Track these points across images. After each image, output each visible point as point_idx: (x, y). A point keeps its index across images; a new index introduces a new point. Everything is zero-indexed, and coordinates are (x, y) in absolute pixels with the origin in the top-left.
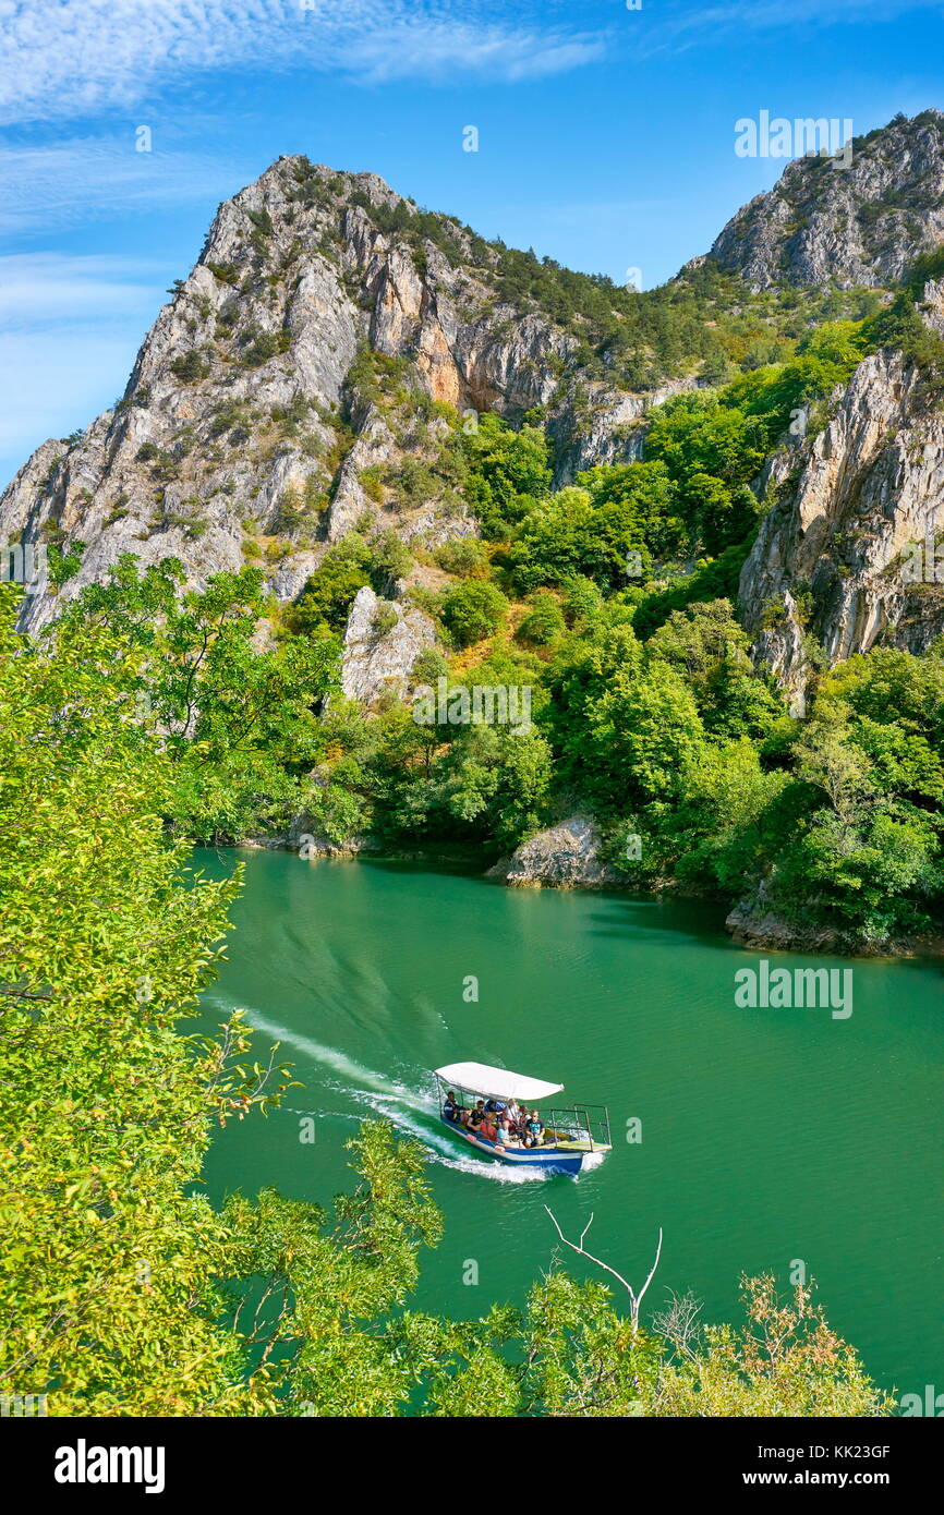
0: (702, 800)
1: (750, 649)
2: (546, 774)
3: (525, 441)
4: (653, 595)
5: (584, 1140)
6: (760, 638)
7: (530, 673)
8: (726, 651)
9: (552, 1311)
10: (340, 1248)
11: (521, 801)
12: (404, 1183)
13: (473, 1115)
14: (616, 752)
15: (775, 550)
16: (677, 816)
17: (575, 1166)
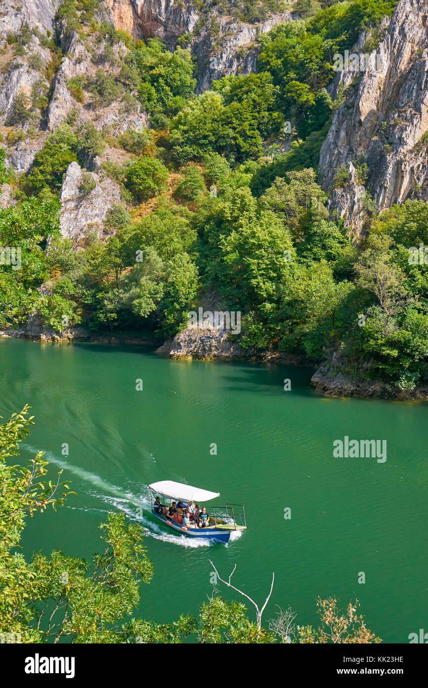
0: (296, 301)
1: (327, 202)
2: (194, 286)
3: (179, 60)
4: (264, 166)
5: (231, 524)
6: (333, 195)
7: (184, 220)
8: (311, 203)
9: (213, 618)
10: (96, 583)
11: (179, 304)
12: (132, 547)
13: (170, 510)
14: (240, 271)
15: (343, 134)
16: (280, 312)
17: (226, 538)
